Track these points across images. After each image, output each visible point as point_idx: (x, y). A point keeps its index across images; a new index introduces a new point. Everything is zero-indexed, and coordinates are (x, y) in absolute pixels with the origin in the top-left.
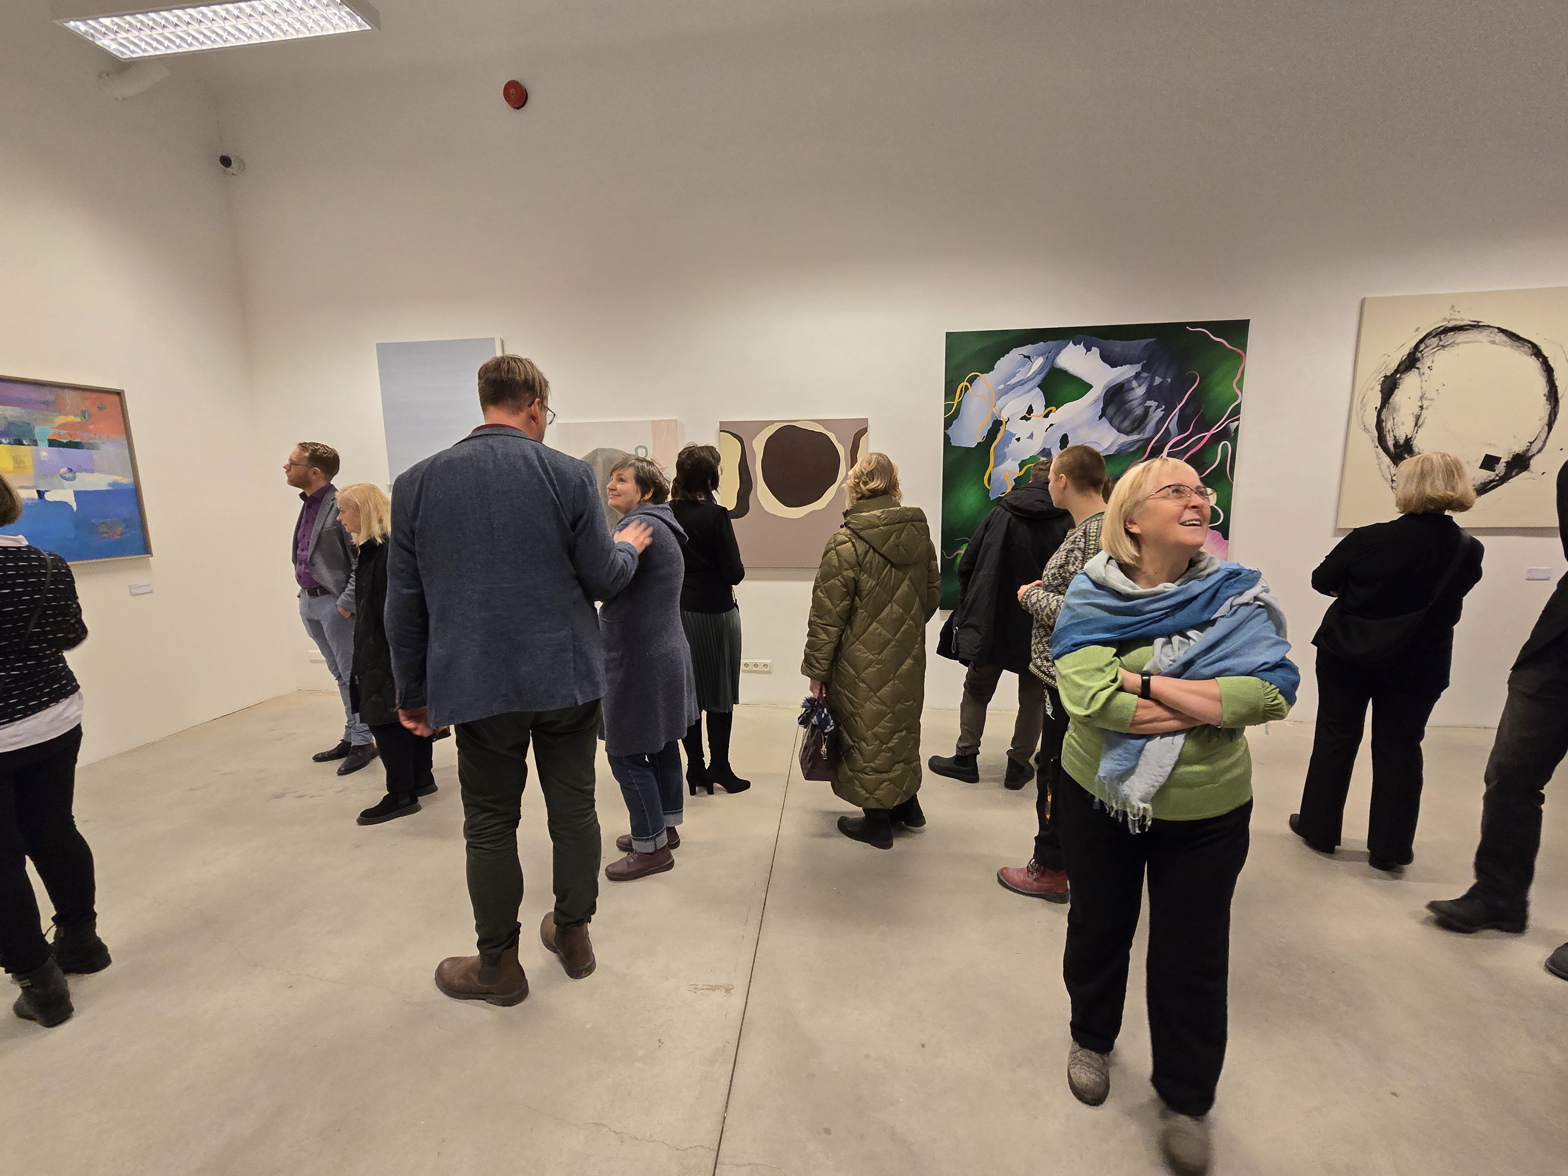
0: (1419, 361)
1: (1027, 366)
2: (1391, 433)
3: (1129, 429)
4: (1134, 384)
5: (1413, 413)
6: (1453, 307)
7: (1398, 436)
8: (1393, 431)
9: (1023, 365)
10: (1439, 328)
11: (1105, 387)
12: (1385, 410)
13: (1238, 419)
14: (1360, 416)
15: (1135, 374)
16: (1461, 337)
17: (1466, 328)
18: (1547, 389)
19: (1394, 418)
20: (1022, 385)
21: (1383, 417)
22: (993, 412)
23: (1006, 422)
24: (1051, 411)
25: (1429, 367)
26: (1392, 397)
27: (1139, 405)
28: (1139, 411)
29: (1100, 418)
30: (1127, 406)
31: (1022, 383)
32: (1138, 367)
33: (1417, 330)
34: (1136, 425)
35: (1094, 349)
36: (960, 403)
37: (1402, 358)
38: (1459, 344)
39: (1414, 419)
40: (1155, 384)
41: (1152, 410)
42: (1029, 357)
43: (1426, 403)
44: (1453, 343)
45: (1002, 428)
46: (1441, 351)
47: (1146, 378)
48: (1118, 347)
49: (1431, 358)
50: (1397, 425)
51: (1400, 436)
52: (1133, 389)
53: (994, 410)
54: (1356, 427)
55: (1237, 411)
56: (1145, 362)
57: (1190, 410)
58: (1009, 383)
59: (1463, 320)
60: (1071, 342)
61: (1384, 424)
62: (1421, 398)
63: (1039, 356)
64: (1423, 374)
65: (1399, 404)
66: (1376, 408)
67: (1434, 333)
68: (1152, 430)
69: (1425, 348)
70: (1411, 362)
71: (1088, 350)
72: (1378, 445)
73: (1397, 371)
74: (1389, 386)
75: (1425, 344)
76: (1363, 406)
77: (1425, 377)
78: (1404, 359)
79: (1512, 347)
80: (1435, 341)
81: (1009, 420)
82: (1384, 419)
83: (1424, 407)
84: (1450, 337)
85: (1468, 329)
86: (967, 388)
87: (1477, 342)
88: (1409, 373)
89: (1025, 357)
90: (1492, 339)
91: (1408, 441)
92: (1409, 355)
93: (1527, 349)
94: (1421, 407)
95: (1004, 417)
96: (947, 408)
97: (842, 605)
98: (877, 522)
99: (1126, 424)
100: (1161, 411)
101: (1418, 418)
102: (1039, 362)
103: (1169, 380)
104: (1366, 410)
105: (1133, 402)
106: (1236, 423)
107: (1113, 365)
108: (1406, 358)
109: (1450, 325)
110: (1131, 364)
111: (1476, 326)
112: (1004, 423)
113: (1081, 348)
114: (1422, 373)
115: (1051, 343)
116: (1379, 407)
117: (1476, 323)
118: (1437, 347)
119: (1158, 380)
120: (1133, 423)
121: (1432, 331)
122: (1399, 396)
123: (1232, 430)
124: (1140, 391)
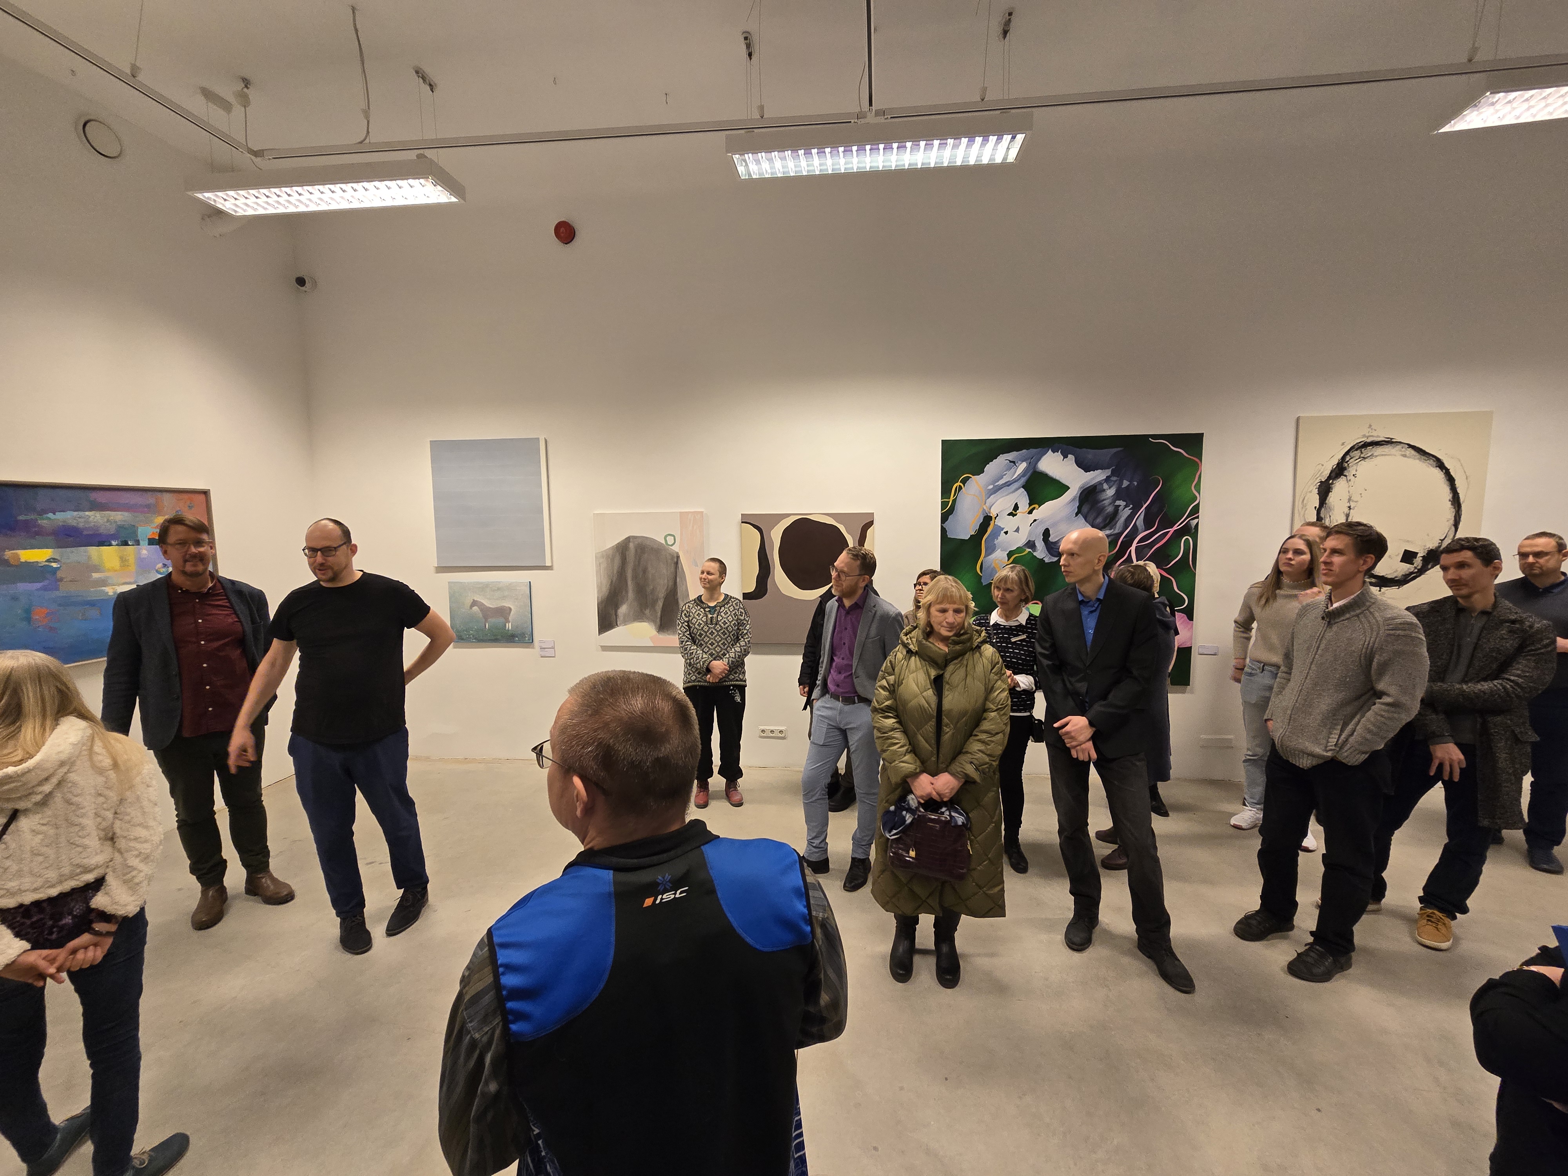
0: (1346, 469)
1: (1013, 470)
4: (1105, 486)
5: (1344, 512)
6: (1370, 426)
9: (1009, 469)
10: (1360, 442)
11: (1080, 488)
12: (1323, 509)
13: (1198, 517)
15: (1105, 477)
16: (1378, 450)
17: (1381, 443)
18: (1451, 495)
20: (1008, 486)
22: (984, 509)
23: (995, 518)
24: (1034, 508)
25: (1354, 475)
26: (1328, 499)
27: (1110, 504)
28: (1110, 509)
29: (1076, 515)
30: (1100, 504)
31: (1008, 484)
32: (1108, 472)
33: (1343, 444)
34: (1107, 521)
35: (1070, 456)
36: (954, 501)
38: (1376, 456)
40: (1123, 486)
41: (1121, 507)
42: (1014, 462)
43: (1353, 506)
44: (1372, 455)
45: (992, 523)
46: (1362, 462)
47: (1116, 481)
48: (1090, 454)
49: (1355, 467)
52: (1104, 490)
53: (985, 508)
55: (1196, 510)
56: (1114, 467)
57: (1154, 509)
58: (997, 484)
59: (1378, 436)
60: (1050, 450)
62: (1349, 500)
63: (1023, 461)
64: (1350, 480)
66: (1316, 507)
67: (1356, 447)
68: (1122, 525)
69: (1350, 460)
70: (1339, 471)
71: (1065, 457)
73: (1329, 478)
74: (1325, 490)
75: (1350, 456)
76: (1305, 507)
77: (1351, 483)
78: (1333, 468)
79: (1419, 459)
80: (1357, 453)
81: (997, 516)
83: (1352, 509)
84: (1369, 451)
85: (1382, 445)
86: (960, 488)
87: (1392, 455)
88: (1339, 480)
89: (1011, 462)
90: (1403, 453)
92: (1338, 464)
93: (1431, 461)
94: (1349, 507)
95: (993, 513)
96: (944, 505)
99: (1099, 520)
100: (1130, 509)
102: (1023, 466)
103: (1136, 483)
105: (1105, 502)
106: (1196, 521)
107: (1087, 469)
108: (1336, 467)
109: (1369, 440)
110: (1102, 468)
111: (1389, 442)
112: (993, 519)
113: (1058, 455)
115: (1033, 451)
116: (1318, 506)
117: (1389, 439)
118: (1360, 459)
119: (1126, 483)
120: (1105, 520)
121: (1354, 445)
122: (1332, 498)
123: (1193, 527)
124: (1111, 492)
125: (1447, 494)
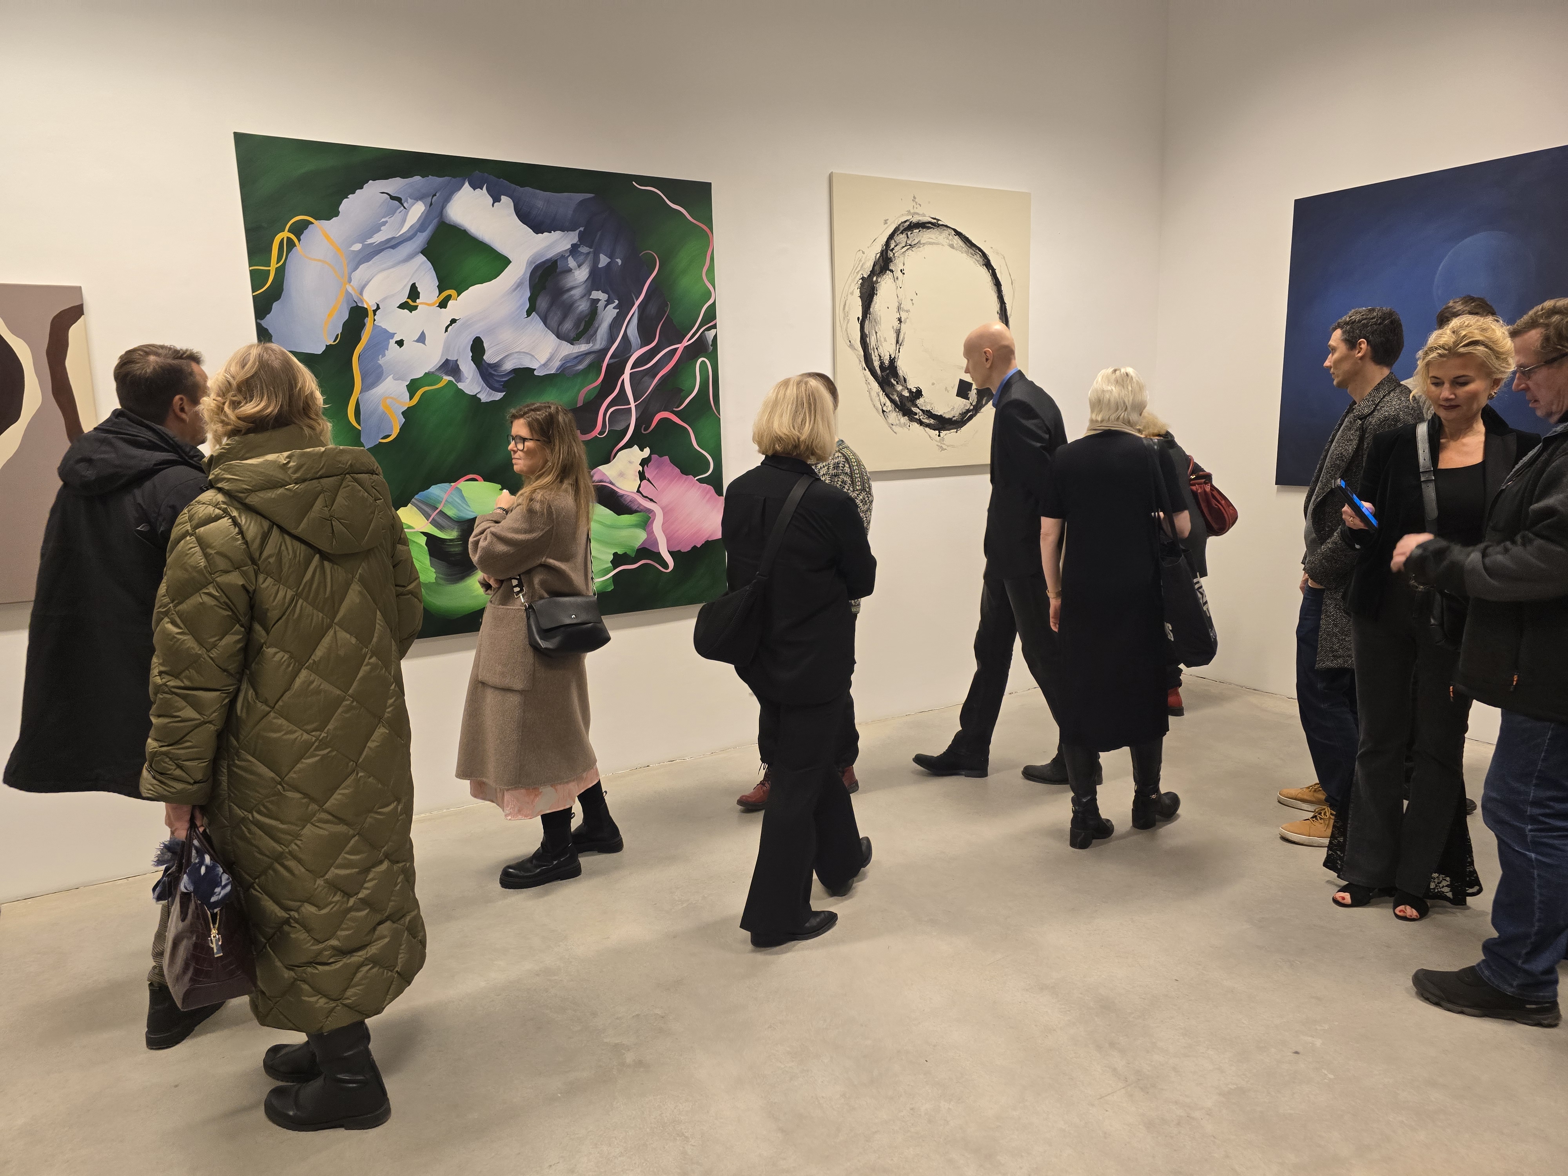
0: (892, 261)
1: (398, 216)
2: (876, 350)
3: (572, 335)
4: (572, 263)
5: (893, 327)
6: (915, 198)
7: (882, 355)
8: (877, 349)
9: (392, 212)
10: (905, 222)
11: (530, 263)
12: (867, 322)
13: (714, 327)
14: (845, 327)
15: (569, 246)
16: (925, 236)
17: (927, 225)
18: (999, 306)
19: (876, 333)
20: (393, 247)
21: (866, 331)
22: (347, 292)
23: (375, 312)
24: (449, 298)
25: (901, 271)
26: (872, 306)
27: (582, 297)
28: (583, 306)
29: (529, 313)
30: (566, 296)
31: (392, 244)
32: (572, 238)
33: (886, 222)
34: (582, 327)
35: (504, 198)
36: (281, 272)
37: (876, 257)
38: (923, 244)
39: (895, 334)
40: (600, 266)
41: (601, 305)
42: (399, 200)
43: (904, 316)
44: (919, 242)
45: (369, 321)
46: (910, 251)
47: (588, 253)
48: (540, 199)
49: (902, 258)
50: (881, 341)
51: (885, 356)
52: (570, 270)
53: (350, 290)
54: (842, 344)
55: (711, 315)
56: (582, 229)
57: (652, 310)
58: (369, 241)
59: (923, 215)
60: (467, 184)
61: (868, 339)
62: (899, 308)
63: (418, 201)
64: (897, 279)
65: (879, 314)
66: (858, 318)
67: (902, 228)
68: (605, 337)
69: (896, 246)
70: (884, 264)
71: (496, 199)
72: (864, 366)
73: (873, 273)
74: (868, 292)
75: (895, 241)
76: (846, 315)
77: (899, 283)
78: (877, 257)
79: (967, 253)
80: (901, 238)
81: (378, 308)
82: (868, 333)
83: (903, 320)
84: (918, 236)
85: (929, 228)
86: (291, 244)
87: (939, 244)
88: (884, 276)
89: (393, 198)
90: (951, 243)
91: (892, 361)
92: (882, 252)
93: (978, 257)
94: (900, 320)
95: (369, 301)
96: (257, 279)
97: (224, 642)
98: (280, 475)
99: (568, 325)
100: (614, 308)
101: (898, 332)
102: (417, 210)
103: (619, 261)
104: (849, 320)
105: (572, 292)
106: (713, 332)
107: (538, 227)
108: (880, 257)
109: (915, 220)
110: (562, 230)
111: (936, 225)
112: (371, 314)
113: (482, 196)
114: (896, 277)
115: (434, 181)
116: (861, 318)
117: (935, 221)
118: (906, 246)
119: (604, 260)
120: (577, 325)
121: (899, 225)
122: (879, 304)
123: (710, 342)
124: (580, 275)
125: (995, 306)
